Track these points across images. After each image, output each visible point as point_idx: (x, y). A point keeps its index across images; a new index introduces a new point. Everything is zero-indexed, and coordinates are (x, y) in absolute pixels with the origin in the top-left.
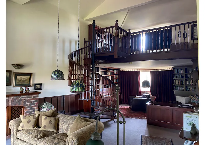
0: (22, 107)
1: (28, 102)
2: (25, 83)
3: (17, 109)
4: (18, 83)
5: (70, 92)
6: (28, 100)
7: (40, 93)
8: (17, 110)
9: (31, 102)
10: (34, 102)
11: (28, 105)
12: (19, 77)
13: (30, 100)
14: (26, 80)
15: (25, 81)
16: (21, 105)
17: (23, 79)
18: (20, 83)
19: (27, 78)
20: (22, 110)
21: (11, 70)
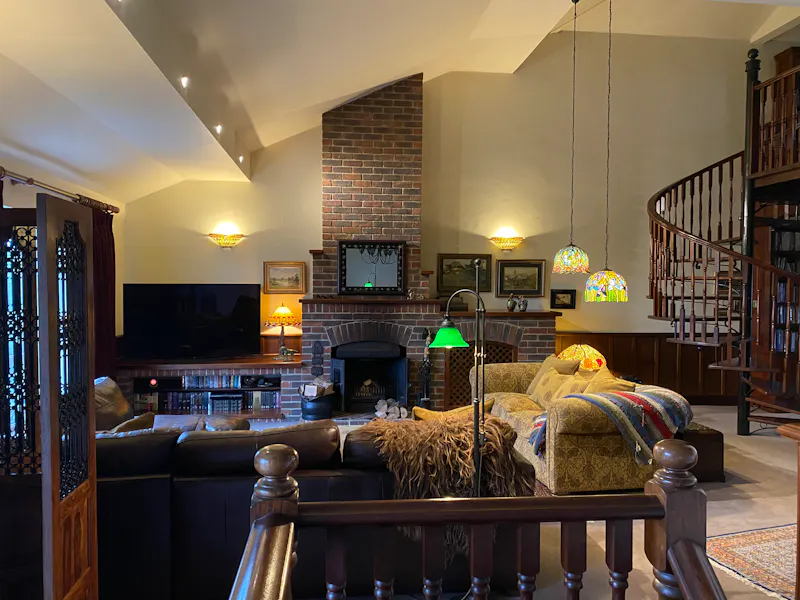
0: (511, 347)
1: (526, 338)
2: (527, 288)
3: (501, 351)
4: (508, 287)
5: (649, 317)
6: (526, 331)
7: (561, 314)
8: (500, 354)
9: (534, 337)
10: (541, 338)
11: (524, 344)
12: (509, 271)
13: (532, 331)
14: (528, 278)
15: (525, 281)
16: (508, 342)
17: (519, 277)
18: (513, 288)
19: (529, 274)
20: (511, 354)
21: (489, 253)
